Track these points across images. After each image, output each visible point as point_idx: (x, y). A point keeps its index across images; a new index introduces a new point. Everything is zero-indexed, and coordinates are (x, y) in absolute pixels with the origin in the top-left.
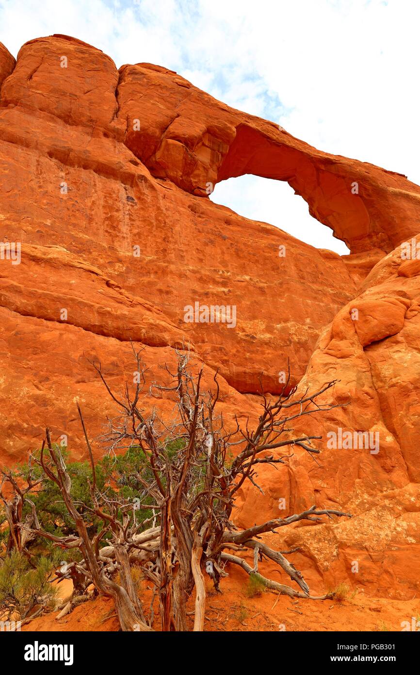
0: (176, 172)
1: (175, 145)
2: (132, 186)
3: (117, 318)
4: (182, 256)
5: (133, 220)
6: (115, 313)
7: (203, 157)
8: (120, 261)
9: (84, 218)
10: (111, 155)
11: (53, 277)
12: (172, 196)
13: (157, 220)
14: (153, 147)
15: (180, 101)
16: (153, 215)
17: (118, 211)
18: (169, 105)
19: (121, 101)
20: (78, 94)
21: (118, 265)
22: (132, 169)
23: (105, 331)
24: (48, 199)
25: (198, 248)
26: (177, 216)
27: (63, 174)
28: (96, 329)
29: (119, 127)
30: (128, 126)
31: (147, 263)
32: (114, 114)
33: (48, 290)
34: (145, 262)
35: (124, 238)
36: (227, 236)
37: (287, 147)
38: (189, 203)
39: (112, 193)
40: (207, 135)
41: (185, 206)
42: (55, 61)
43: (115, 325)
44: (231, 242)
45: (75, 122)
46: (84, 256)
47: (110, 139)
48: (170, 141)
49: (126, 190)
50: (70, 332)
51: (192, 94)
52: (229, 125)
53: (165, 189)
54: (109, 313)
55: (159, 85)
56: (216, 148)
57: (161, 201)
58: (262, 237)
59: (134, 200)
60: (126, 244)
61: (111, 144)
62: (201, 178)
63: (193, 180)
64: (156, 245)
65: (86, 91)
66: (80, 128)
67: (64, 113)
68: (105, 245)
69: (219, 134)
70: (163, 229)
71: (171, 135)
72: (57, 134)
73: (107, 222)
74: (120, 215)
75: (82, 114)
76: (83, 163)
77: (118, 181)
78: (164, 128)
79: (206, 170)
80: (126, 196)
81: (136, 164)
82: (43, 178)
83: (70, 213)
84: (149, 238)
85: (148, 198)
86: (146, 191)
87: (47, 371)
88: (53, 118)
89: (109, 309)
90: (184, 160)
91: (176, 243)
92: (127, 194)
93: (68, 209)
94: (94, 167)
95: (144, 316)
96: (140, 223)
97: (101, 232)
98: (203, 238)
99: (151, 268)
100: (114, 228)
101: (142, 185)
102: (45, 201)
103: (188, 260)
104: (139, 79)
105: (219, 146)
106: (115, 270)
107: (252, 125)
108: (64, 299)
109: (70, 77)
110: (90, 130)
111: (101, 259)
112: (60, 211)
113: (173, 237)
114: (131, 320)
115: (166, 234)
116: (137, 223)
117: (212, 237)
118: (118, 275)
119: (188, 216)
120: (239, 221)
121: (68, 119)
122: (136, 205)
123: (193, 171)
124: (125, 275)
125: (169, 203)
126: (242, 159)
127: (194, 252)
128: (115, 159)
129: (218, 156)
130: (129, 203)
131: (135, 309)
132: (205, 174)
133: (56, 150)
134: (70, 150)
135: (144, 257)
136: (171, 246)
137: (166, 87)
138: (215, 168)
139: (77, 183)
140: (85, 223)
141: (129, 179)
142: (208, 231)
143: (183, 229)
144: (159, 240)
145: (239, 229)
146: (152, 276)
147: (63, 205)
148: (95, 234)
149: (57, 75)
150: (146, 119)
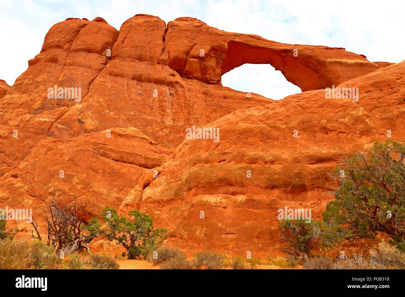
0: (198, 74)
1: (193, 61)
2: (172, 87)
3: (153, 160)
4: (198, 121)
5: (173, 105)
6: (152, 158)
7: (212, 63)
8: (166, 127)
9: (149, 108)
10: (161, 73)
11: (127, 143)
12: (194, 89)
13: (185, 103)
14: (183, 64)
15: (196, 36)
16: (183, 101)
17: (165, 102)
18: (190, 40)
19: (166, 43)
20: (144, 45)
21: (165, 130)
22: (172, 79)
23: (148, 166)
24: (132, 102)
25: (207, 115)
26: (196, 100)
27: (139, 87)
28: (144, 166)
29: (164, 58)
30: (169, 57)
31: (179, 127)
32: (162, 51)
33: (124, 149)
34: (178, 126)
35: (168, 115)
36: (224, 106)
37: (260, 47)
38: (202, 91)
39: (162, 93)
40: (212, 51)
41: (200, 93)
42: (134, 31)
43: (151, 163)
44: (226, 109)
45: (144, 60)
46: (149, 127)
47: (161, 65)
48: (191, 59)
49: (170, 90)
50: (133, 168)
51: (203, 30)
52: (223, 43)
53: (189, 85)
54: (149, 158)
55: (185, 30)
56: (218, 57)
57: (187, 93)
58: (245, 103)
59: (173, 94)
60: (169, 118)
61: (161, 68)
62: (212, 75)
63: (208, 76)
64: (184, 117)
65: (148, 43)
66: (146, 62)
67: (138, 57)
68: (159, 120)
69: (219, 50)
70: (188, 108)
71: (191, 56)
72: (135, 68)
73: (160, 109)
74: (166, 104)
75: (147, 55)
76: (148, 80)
77: (165, 86)
78: (188, 53)
79: (214, 70)
80: (169, 93)
81: (173, 75)
82: (130, 91)
83: (143, 107)
84: (181, 113)
85: (180, 93)
86: (179, 89)
87: (123, 186)
88: (133, 60)
89: (149, 156)
90: (200, 68)
91: (194, 114)
92: (170, 92)
93: (142, 105)
94: (153, 81)
95: (165, 158)
96: (176, 106)
97: (157, 114)
98: (210, 109)
99: (181, 129)
100: (163, 111)
101: (177, 86)
102: (131, 103)
103: (201, 123)
104: (175, 29)
105: (220, 55)
106: (163, 133)
107: (237, 40)
108: (130, 153)
109: (140, 38)
110: (150, 62)
111: (157, 128)
112: (137, 107)
113: (193, 112)
114: (159, 161)
115: (189, 110)
116: (175, 106)
117: (215, 108)
118: (165, 135)
119: (202, 98)
120: (232, 96)
121: (140, 59)
122: (174, 97)
123: (206, 72)
124: (168, 134)
125: (191, 93)
126: (238, 58)
127: (205, 118)
128: (163, 76)
129: (220, 61)
130: (171, 97)
131: (161, 155)
132: (213, 72)
133: (135, 76)
134: (141, 75)
135: (178, 124)
136: (192, 116)
137: (189, 30)
138: (219, 67)
139: (146, 90)
140: (149, 110)
141: (171, 84)
142: (213, 105)
143: (199, 106)
144: (186, 114)
145: (232, 100)
146: (182, 133)
147: (139, 103)
148: (154, 116)
149: (135, 38)
150: (178, 51)
